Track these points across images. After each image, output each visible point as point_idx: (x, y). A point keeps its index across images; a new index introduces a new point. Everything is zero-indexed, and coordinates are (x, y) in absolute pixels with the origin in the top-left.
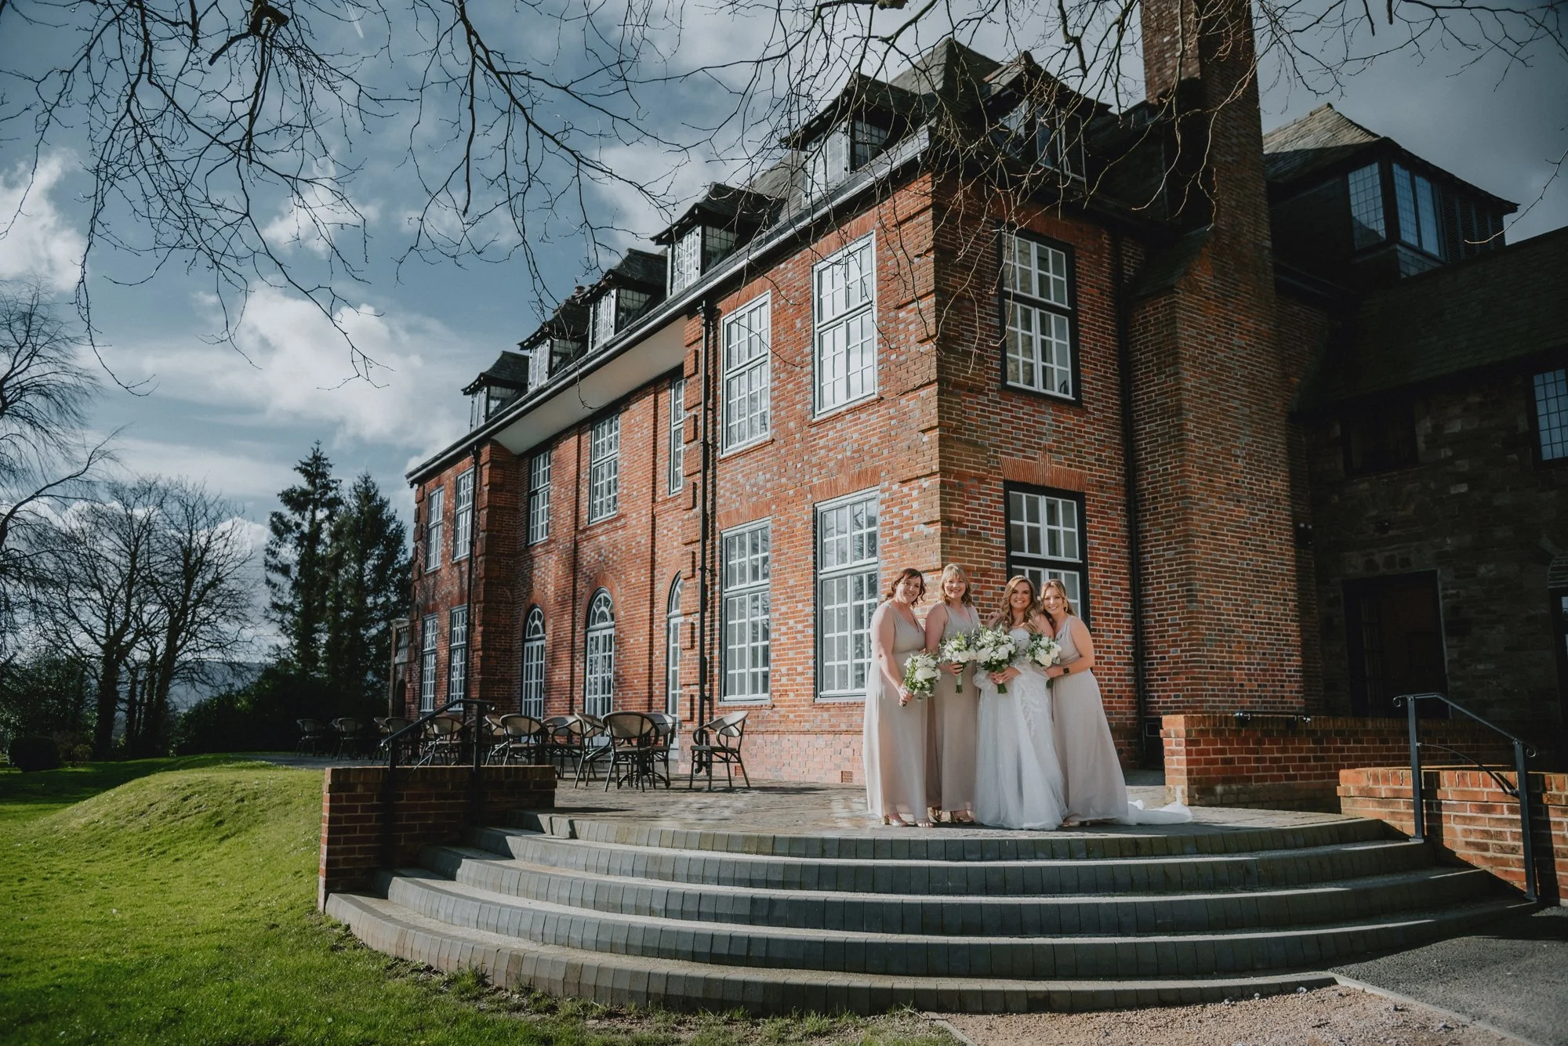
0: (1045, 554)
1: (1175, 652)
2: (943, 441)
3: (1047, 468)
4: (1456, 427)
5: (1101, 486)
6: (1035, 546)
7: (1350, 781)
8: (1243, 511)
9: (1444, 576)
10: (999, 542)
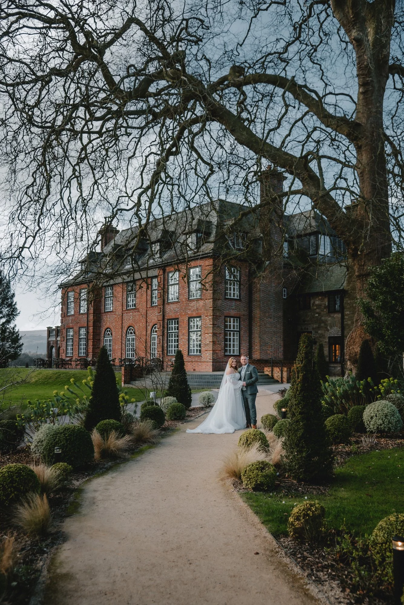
0: (232, 329)
1: (256, 347)
2: (213, 310)
3: (233, 313)
4: (317, 303)
5: (244, 315)
6: (230, 328)
7: (266, 369)
8: (272, 320)
9: (313, 332)
10: (223, 327)
